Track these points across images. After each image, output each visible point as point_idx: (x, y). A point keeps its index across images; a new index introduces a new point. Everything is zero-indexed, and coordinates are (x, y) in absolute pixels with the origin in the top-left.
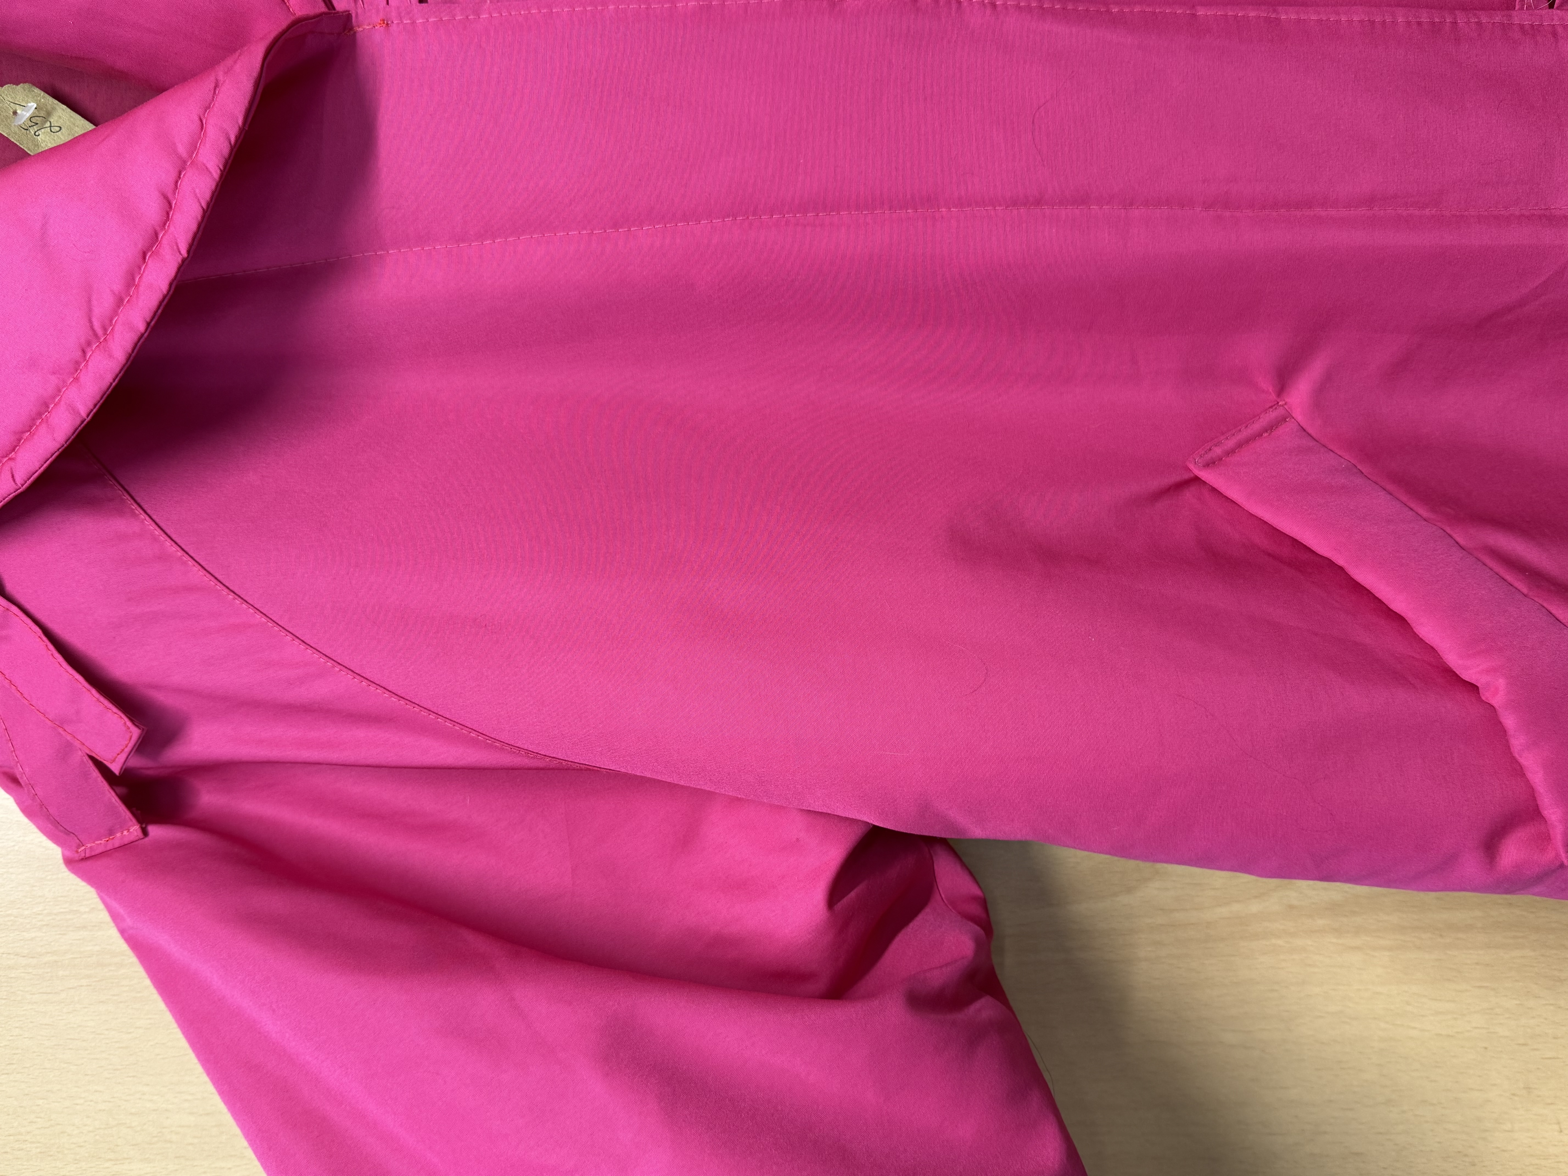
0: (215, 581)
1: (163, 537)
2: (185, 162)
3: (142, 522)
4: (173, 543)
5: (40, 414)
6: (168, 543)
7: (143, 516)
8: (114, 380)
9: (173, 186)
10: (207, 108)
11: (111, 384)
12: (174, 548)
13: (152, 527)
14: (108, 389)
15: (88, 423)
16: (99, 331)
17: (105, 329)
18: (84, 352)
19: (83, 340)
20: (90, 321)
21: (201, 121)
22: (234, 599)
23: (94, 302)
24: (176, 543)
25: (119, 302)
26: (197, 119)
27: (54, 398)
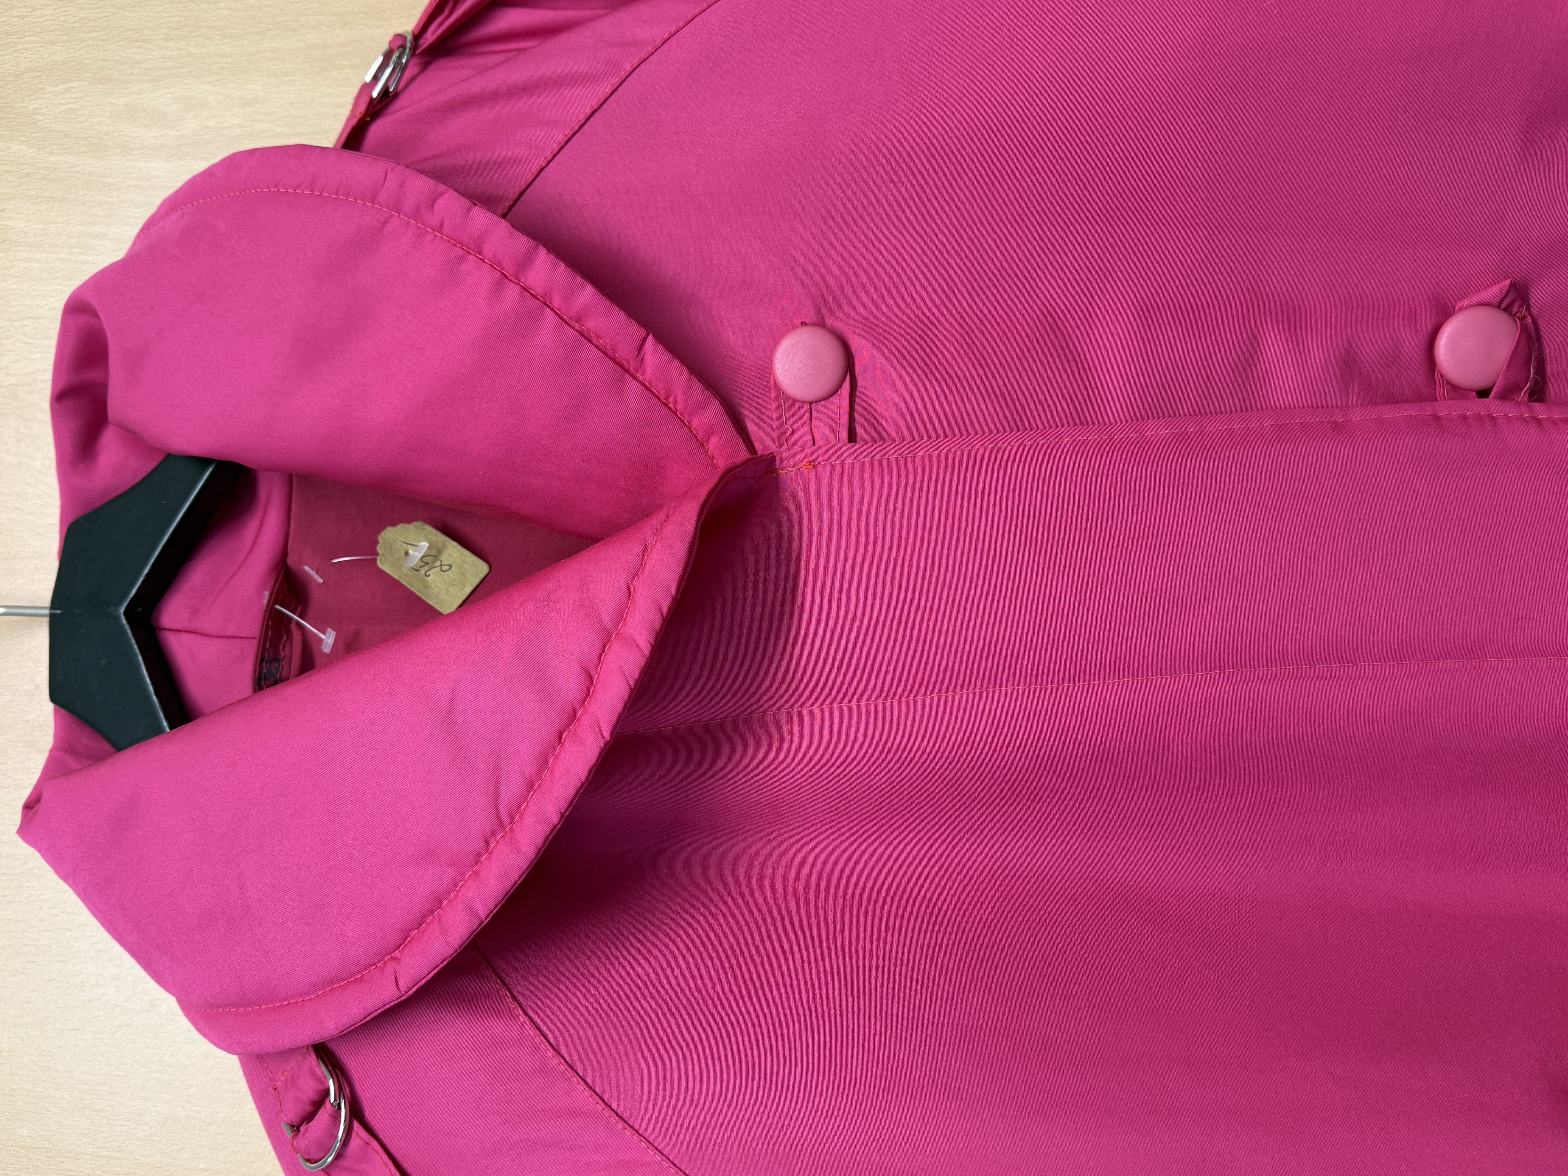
0: (603, 1105)
1: (544, 1046)
2: (609, 635)
3: (522, 1025)
4: (556, 1054)
5: (431, 911)
6: (550, 1053)
7: (522, 1018)
8: (520, 878)
9: (596, 660)
10: (636, 574)
11: (516, 882)
12: (557, 1060)
13: (533, 1032)
14: (513, 887)
15: (487, 924)
16: (506, 820)
17: (512, 817)
18: (487, 843)
19: (487, 830)
20: (497, 809)
21: (629, 588)
22: (625, 1128)
23: (503, 788)
24: (559, 1054)
25: (530, 786)
26: (624, 586)
27: (449, 893)
